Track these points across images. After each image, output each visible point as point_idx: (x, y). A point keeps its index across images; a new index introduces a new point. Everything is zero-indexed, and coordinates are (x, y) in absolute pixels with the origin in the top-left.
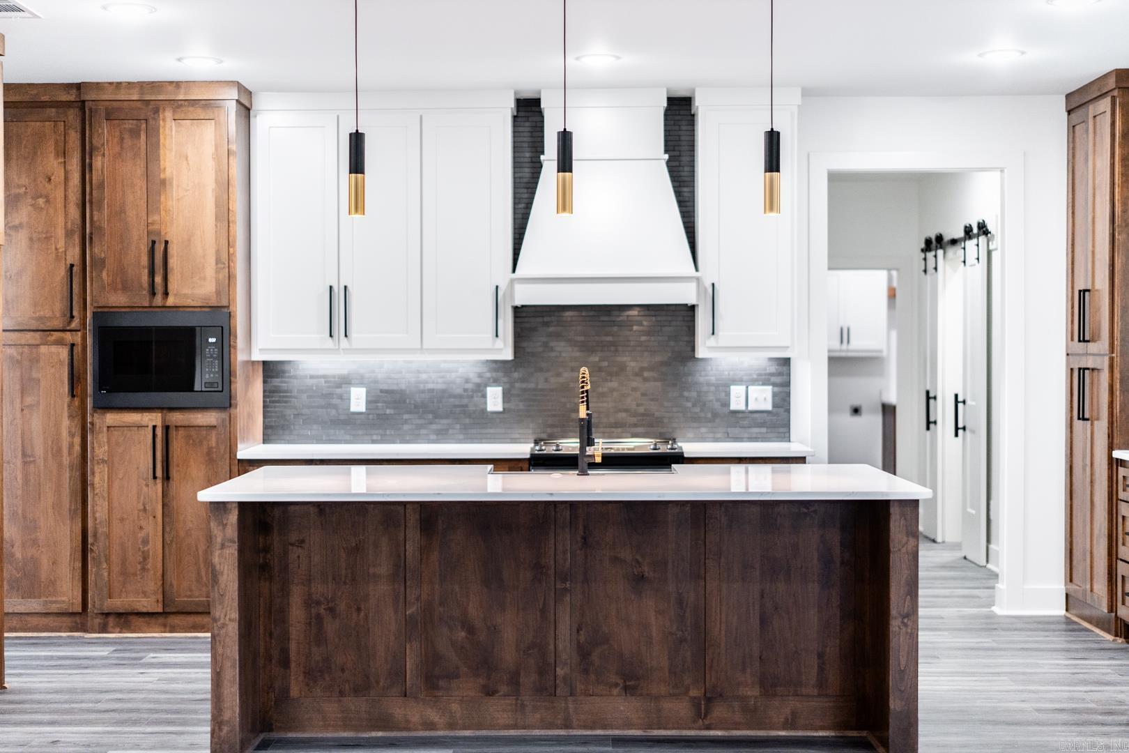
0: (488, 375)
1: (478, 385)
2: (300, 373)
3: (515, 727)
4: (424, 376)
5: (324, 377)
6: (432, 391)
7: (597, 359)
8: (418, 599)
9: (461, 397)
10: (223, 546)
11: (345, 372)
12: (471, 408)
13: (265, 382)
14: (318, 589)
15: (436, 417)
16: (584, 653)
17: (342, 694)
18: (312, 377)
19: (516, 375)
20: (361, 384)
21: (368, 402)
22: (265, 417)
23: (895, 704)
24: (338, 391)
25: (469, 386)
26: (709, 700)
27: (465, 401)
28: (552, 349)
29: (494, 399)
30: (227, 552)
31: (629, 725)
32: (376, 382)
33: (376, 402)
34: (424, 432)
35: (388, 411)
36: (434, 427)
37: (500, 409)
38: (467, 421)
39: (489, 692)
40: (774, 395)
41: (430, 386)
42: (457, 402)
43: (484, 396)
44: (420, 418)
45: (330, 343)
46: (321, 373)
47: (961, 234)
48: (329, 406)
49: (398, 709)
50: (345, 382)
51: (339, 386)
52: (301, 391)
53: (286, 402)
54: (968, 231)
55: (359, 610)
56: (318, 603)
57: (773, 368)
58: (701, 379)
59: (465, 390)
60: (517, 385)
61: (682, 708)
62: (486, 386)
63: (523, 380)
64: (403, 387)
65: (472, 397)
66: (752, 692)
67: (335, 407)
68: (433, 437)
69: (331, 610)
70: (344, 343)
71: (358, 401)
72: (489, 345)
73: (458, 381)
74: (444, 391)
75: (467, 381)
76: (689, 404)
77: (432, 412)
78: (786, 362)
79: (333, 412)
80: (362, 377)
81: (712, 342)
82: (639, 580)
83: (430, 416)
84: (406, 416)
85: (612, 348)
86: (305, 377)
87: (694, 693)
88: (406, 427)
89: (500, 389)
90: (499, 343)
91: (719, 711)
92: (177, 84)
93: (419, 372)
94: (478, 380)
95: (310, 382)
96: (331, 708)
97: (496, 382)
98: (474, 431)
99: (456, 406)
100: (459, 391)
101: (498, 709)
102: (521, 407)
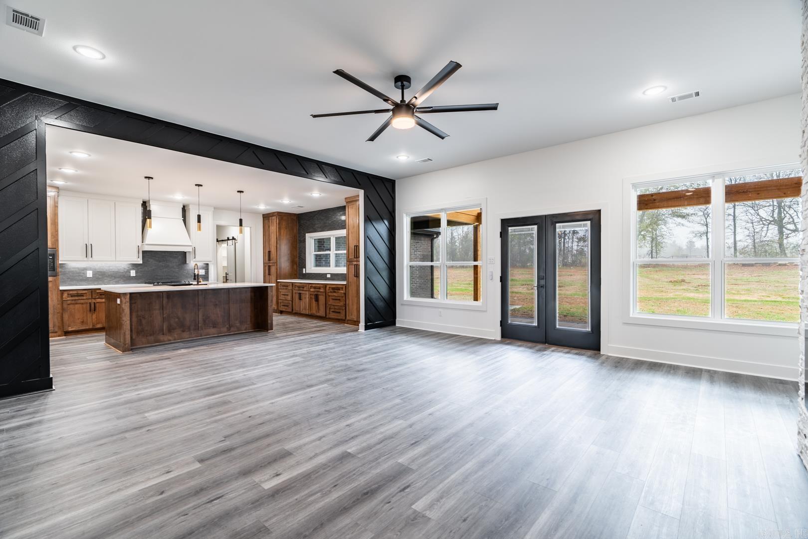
0: (131, 267)
2: (70, 267)
3: (190, 338)
4: (111, 268)
5: (78, 268)
6: (113, 271)
8: (166, 313)
9: (123, 273)
10: (125, 303)
11: (85, 266)
12: (126, 275)
14: (140, 313)
15: (115, 278)
16: (204, 321)
17: (147, 336)
19: (139, 267)
20: (91, 270)
21: (93, 275)
23: (269, 322)
24: (83, 272)
26: (230, 327)
27: (124, 274)
28: (149, 261)
29: (133, 273)
30: (126, 304)
31: (214, 334)
32: (95, 269)
33: (95, 274)
34: (111, 282)
35: (100, 277)
36: (115, 281)
37: (135, 275)
38: (125, 279)
39: (183, 331)
40: (205, 271)
41: (113, 270)
42: (122, 274)
43: (130, 273)
44: (110, 278)
45: (86, 259)
46: (76, 267)
47: (227, 239)
48: (79, 276)
49: (161, 337)
50: (86, 269)
51: (84, 270)
52: (70, 272)
54: (228, 239)
55: (151, 317)
56: (140, 316)
57: (205, 266)
58: (188, 268)
59: (124, 271)
60: (139, 270)
61: (225, 329)
62: (131, 270)
63: (141, 268)
64: (104, 270)
65: (126, 273)
66: (238, 325)
67: (82, 276)
69: (144, 318)
70: (90, 259)
71: (90, 274)
72: (136, 260)
73: (121, 269)
74: (117, 272)
75: (125, 269)
76: (185, 274)
78: (208, 264)
79: (81, 278)
80: (91, 268)
81: (194, 260)
82: (216, 305)
83: (113, 278)
84: (106, 278)
87: (227, 326)
88: (106, 281)
89: (135, 271)
90: (139, 259)
91: (232, 329)
94: (128, 269)
95: (73, 269)
96: (144, 340)
97: (133, 269)
98: (127, 281)
100: (122, 271)
101: (186, 335)
102: (141, 275)
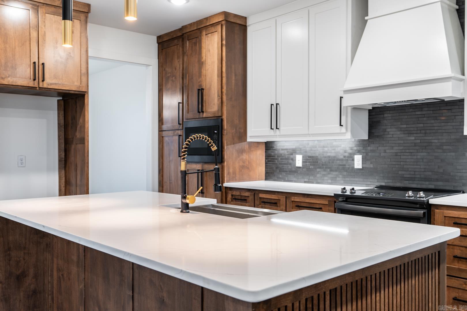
0: (355, 148)
1: (350, 154)
2: (278, 148)
4: (326, 149)
5: (286, 149)
6: (329, 157)
7: (413, 138)
9: (342, 160)
11: (294, 147)
12: (347, 167)
13: (266, 152)
15: (331, 171)
18: (282, 150)
19: (369, 148)
20: (300, 153)
21: (303, 162)
22: (266, 168)
24: (292, 156)
25: (346, 154)
27: (344, 163)
28: (388, 133)
29: (358, 162)
32: (306, 152)
33: (306, 162)
34: (326, 178)
35: (311, 167)
36: (330, 176)
37: (360, 167)
38: (345, 173)
41: (329, 154)
42: (341, 163)
43: (353, 160)
44: (325, 171)
45: (272, 132)
46: (285, 148)
48: (288, 164)
50: (294, 152)
51: (292, 154)
52: (278, 156)
53: (273, 161)
59: (345, 157)
60: (370, 154)
62: (354, 154)
63: (372, 151)
64: (317, 155)
65: (348, 160)
67: (291, 164)
68: (330, 181)
70: (278, 132)
71: (299, 161)
73: (341, 151)
74: (335, 157)
75: (345, 152)
77: (329, 168)
79: (290, 167)
80: (301, 149)
83: (329, 170)
84: (318, 170)
85: (423, 131)
86: (279, 150)
88: (318, 175)
89: (361, 156)
92: (207, 19)
93: (324, 147)
94: (350, 151)
95: (281, 152)
97: (359, 152)
98: (348, 179)
99: (340, 165)
100: (341, 157)
102: (372, 166)
